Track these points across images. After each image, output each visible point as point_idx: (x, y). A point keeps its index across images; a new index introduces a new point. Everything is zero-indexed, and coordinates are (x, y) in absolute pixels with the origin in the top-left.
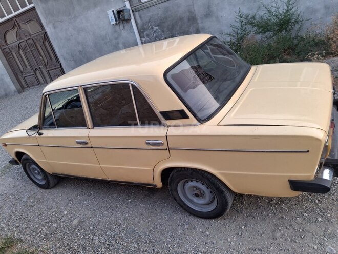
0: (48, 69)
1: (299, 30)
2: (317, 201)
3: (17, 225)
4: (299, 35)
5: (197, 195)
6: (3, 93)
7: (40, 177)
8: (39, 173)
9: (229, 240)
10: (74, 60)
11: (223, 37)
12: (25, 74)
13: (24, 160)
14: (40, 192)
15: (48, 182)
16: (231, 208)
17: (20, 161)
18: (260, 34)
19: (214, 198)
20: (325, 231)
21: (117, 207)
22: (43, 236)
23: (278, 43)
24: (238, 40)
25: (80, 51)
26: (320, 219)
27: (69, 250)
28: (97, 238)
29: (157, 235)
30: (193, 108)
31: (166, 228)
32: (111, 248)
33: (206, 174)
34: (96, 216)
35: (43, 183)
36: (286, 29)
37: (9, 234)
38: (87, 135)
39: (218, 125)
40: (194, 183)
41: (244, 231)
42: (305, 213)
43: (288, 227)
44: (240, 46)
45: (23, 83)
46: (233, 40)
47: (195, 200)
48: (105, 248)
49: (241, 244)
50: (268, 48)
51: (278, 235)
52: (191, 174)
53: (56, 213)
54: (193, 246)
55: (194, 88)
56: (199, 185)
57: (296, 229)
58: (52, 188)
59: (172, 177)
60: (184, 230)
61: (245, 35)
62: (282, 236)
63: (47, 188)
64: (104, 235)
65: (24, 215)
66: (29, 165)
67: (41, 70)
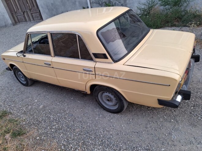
0: (32, 13)
1: (186, 7)
2: (173, 111)
3: (9, 105)
4: (186, 9)
5: (108, 100)
6: (4, 24)
7: (23, 79)
8: (23, 77)
9: (122, 126)
10: (48, 9)
11: (140, 5)
12: (18, 14)
13: (14, 69)
14: (23, 88)
15: (27, 83)
16: (126, 109)
17: (12, 69)
18: (163, 6)
19: (117, 103)
20: (173, 127)
21: (65, 101)
22: (23, 112)
23: (172, 14)
24: (149, 8)
25: (52, 4)
26: (172, 121)
27: (37, 121)
28: (52, 116)
29: (85, 119)
30: (111, 53)
31: (90, 115)
32: (59, 123)
33: (114, 90)
34: (53, 104)
35: (25, 83)
36: (178, 5)
37: (5, 109)
38: (51, 60)
39: (123, 65)
40: (107, 94)
41: (131, 122)
42: (165, 116)
43: (155, 123)
44: (149, 12)
45: (16, 19)
46: (145, 8)
47: (107, 102)
48: (56, 123)
49: (128, 129)
50: (166, 16)
51: (148, 126)
52: (106, 89)
53: (31, 100)
54: (103, 127)
55: (113, 41)
56: (110, 95)
57: (158, 124)
58: (30, 86)
59: (96, 89)
60: (99, 117)
61: (153, 5)
62: (151, 127)
63: (27, 86)
64: (56, 116)
65: (14, 99)
66: (17, 72)
67: (27, 12)
